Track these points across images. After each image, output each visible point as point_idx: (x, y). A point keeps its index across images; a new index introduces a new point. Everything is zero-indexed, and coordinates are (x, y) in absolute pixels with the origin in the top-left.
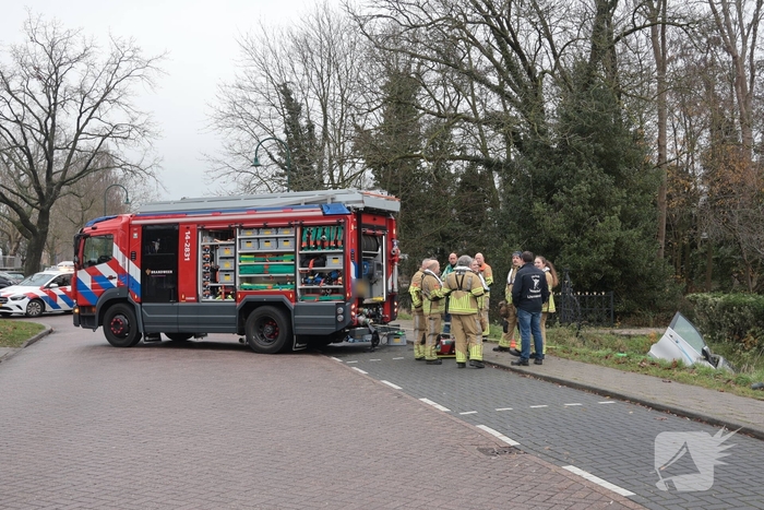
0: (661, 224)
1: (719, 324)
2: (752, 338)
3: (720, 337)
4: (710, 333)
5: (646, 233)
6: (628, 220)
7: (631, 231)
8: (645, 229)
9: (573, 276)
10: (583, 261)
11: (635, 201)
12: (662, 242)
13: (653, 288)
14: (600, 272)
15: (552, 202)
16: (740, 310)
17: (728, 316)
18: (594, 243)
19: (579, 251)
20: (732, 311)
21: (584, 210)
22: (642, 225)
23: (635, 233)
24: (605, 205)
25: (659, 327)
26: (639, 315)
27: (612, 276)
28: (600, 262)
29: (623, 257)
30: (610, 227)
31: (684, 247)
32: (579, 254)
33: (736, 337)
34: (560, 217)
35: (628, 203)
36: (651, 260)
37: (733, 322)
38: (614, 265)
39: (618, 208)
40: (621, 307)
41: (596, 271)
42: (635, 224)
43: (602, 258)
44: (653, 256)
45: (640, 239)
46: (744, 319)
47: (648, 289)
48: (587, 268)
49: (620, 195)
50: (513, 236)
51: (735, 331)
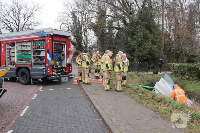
0: (162, 44)
1: (177, 72)
2: (186, 76)
3: (177, 75)
4: (175, 74)
5: (159, 46)
6: (154, 43)
7: (154, 46)
8: (158, 45)
9: (138, 58)
10: (141, 54)
11: (156, 38)
12: (163, 49)
14: (146, 57)
15: (133, 38)
16: (183, 68)
17: (180, 70)
18: (144, 49)
19: (140, 51)
20: (181, 68)
21: (142, 40)
22: (157, 44)
23: (156, 46)
24: (147, 39)
26: (156, 68)
27: (149, 58)
28: (146, 54)
29: (152, 53)
30: (148, 44)
31: (168, 50)
32: (140, 52)
33: (182, 75)
34: (135, 42)
35: (154, 38)
36: (160, 53)
37: (181, 71)
38: (150, 55)
39: (151, 40)
40: (151, 66)
41: (145, 56)
42: (155, 44)
43: (146, 53)
45: (157, 48)
46: (184, 70)
48: (142, 56)
49: (151, 36)
50: (123, 47)
51: (182, 74)
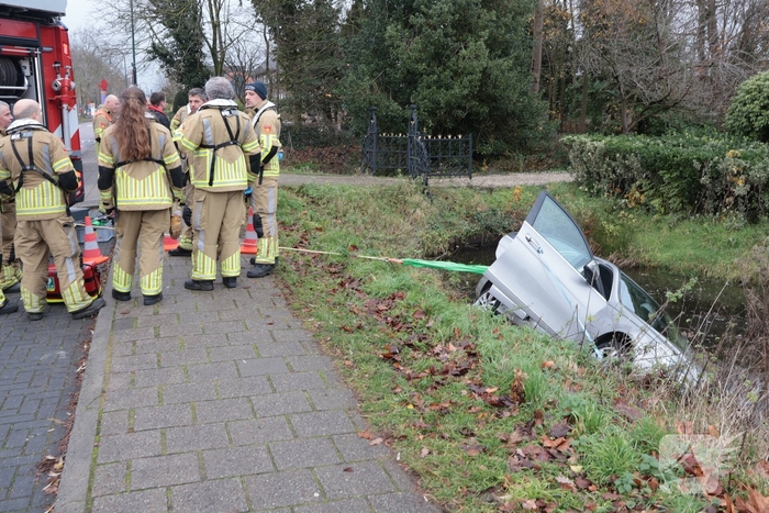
0: (536, 55)
1: (598, 174)
2: (637, 194)
3: (599, 191)
4: (587, 185)
5: (518, 62)
6: (497, 47)
7: (501, 61)
8: (517, 58)
9: (432, 113)
10: (443, 97)
11: (506, 26)
12: (538, 75)
13: (524, 126)
14: (464, 109)
15: (412, 26)
16: (624, 158)
17: (609, 165)
18: (456, 74)
19: (440, 85)
20: (614, 159)
21: (446, 35)
22: (513, 53)
23: (506, 63)
24: (470, 31)
25: (529, 171)
26: (508, 158)
27: (478, 114)
28: (465, 97)
29: (490, 90)
30: (474, 54)
31: (560, 80)
32: (439, 87)
33: (618, 190)
34: (417, 44)
35: (497, 27)
36: (524, 94)
37: (614, 172)
38: (482, 101)
39: (485, 34)
40: (487, 149)
41: (459, 107)
42: (505, 54)
43: (466, 92)
44: (524, 90)
45: (511, 69)
46: (628, 168)
47: (519, 127)
48: (448, 104)
49: (488, 17)
50: (363, 67)
51: (617, 183)
